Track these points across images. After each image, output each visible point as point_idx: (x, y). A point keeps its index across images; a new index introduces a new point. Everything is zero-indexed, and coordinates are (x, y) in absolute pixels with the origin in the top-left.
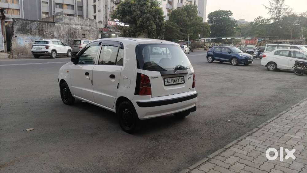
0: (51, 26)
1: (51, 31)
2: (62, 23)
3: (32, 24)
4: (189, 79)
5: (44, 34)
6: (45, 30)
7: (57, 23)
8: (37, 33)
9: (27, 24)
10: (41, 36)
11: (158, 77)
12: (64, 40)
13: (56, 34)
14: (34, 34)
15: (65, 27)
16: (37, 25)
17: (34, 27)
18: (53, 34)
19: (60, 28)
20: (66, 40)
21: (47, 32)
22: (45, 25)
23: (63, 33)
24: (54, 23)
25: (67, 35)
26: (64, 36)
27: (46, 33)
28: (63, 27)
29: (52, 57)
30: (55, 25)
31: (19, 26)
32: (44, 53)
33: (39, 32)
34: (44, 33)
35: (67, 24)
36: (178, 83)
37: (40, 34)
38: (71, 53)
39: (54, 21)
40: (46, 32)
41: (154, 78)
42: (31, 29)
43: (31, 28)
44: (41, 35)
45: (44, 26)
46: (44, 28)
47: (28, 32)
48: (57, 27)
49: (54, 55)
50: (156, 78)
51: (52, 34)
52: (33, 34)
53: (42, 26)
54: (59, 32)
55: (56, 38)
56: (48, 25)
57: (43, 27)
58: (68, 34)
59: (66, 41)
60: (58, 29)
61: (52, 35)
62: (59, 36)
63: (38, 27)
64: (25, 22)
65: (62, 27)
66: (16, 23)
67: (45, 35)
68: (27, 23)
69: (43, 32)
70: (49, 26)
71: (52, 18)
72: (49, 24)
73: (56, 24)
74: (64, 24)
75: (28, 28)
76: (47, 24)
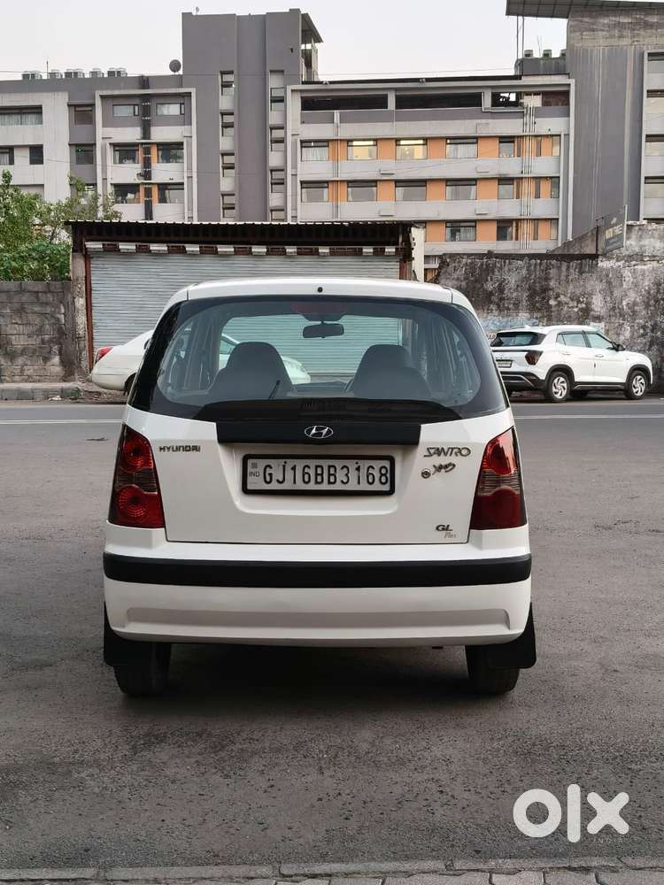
0: (581, 273)
1: (578, 292)
2: (630, 256)
3: (506, 268)
4: (426, 474)
5: (551, 306)
6: (557, 290)
7: (609, 259)
8: (524, 303)
9: (488, 270)
10: (539, 315)
11: (196, 448)
12: (632, 327)
13: (598, 304)
14: (511, 306)
15: (643, 272)
16: (524, 272)
17: (512, 279)
18: (588, 304)
19: (621, 278)
20: (644, 327)
21: (562, 298)
22: (559, 268)
23: (632, 296)
24: (594, 257)
25: (647, 306)
26: (634, 312)
27: (560, 304)
28: (634, 272)
29: (549, 398)
30: (600, 264)
31: (458, 279)
32: (521, 379)
33: (531, 297)
34: (552, 302)
35: (653, 258)
36: (338, 487)
37: (532, 308)
38: (647, 379)
39: (599, 253)
40: (558, 296)
41: (178, 449)
42: (501, 289)
43: (500, 284)
44: (539, 310)
45: (553, 272)
46: (552, 284)
47: (491, 302)
48: (607, 276)
49: (560, 388)
50: (187, 449)
51: (584, 306)
52: (508, 309)
53: (543, 275)
54: (612, 293)
55: (598, 319)
56: (568, 267)
57: (547, 279)
58: (652, 302)
59: (642, 331)
60: (609, 283)
61: (581, 310)
62: (614, 308)
63: (526, 279)
64: (482, 265)
65: (627, 273)
66: (450, 269)
67: (553, 309)
68: (487, 265)
69: (545, 300)
70: (572, 271)
71: (592, 240)
72: (574, 264)
73: (604, 264)
74: (639, 257)
75: (489, 286)
76: (564, 265)
